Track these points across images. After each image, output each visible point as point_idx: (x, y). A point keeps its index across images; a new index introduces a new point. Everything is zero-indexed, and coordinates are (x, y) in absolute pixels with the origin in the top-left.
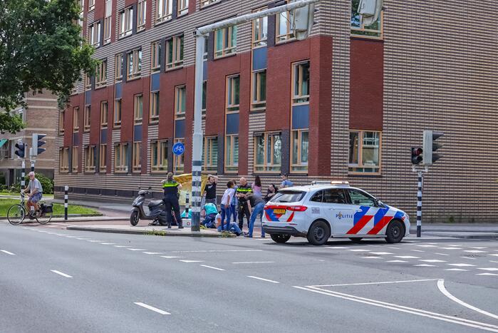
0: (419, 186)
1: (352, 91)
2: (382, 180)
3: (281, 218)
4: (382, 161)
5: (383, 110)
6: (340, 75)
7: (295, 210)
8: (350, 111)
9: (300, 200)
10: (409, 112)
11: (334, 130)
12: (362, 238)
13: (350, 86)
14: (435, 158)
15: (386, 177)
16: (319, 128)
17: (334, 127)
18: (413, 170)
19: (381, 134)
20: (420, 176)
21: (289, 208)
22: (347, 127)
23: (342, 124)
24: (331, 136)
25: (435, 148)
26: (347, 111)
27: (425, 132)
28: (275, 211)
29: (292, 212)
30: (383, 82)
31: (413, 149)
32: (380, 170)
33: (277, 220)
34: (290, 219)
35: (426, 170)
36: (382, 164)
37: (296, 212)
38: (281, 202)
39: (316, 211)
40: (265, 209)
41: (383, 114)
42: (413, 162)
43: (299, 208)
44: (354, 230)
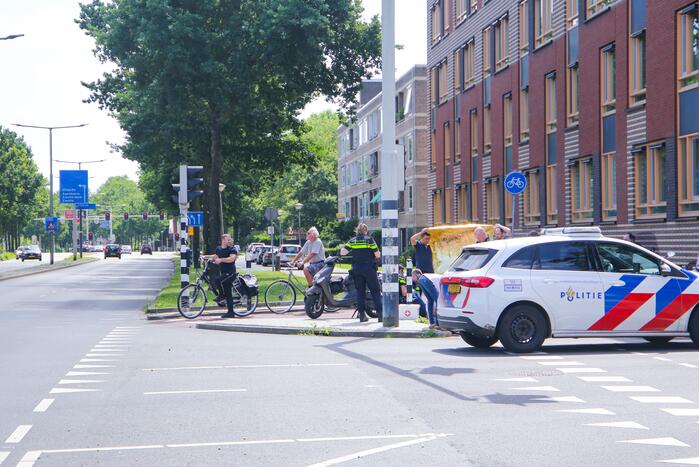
12: (672, 337)
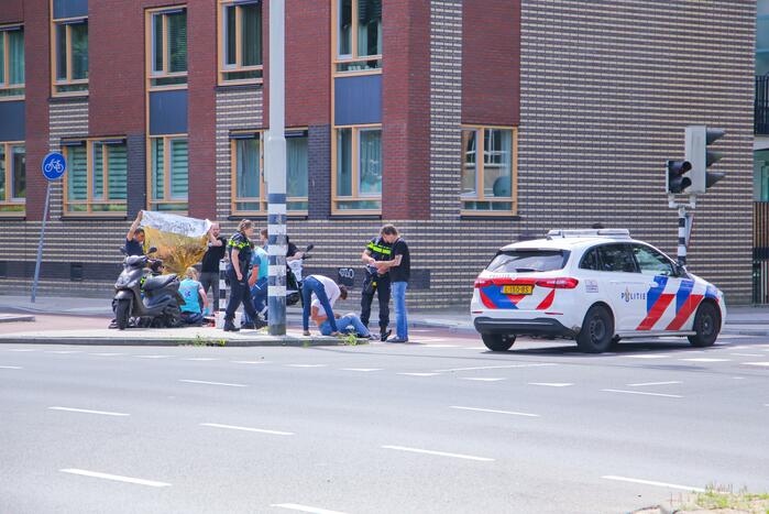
0: (681, 235)
1: (466, 46)
2: (519, 225)
3: (521, 303)
4: (519, 187)
5: (520, 85)
6: (444, 14)
7: (555, 286)
8: (462, 88)
9: (563, 267)
10: (566, 88)
11: (435, 126)
13: (463, 36)
14: (711, 180)
15: (527, 219)
16: (409, 124)
17: (435, 120)
18: (671, 205)
19: (516, 133)
20: (681, 216)
21: (542, 283)
22: (457, 121)
23: (448, 114)
24: (430, 139)
25: (711, 159)
26: (457, 88)
27: (688, 131)
28: (506, 290)
29: (551, 289)
30: (520, 27)
31: (671, 162)
32: (515, 206)
33: (513, 306)
34: (545, 304)
35: (693, 205)
36: (519, 194)
37: (558, 291)
38: (519, 271)
39: (592, 288)
40: (478, 285)
41: (519, 92)
42: (673, 189)
43: (563, 282)
44: (647, 324)
